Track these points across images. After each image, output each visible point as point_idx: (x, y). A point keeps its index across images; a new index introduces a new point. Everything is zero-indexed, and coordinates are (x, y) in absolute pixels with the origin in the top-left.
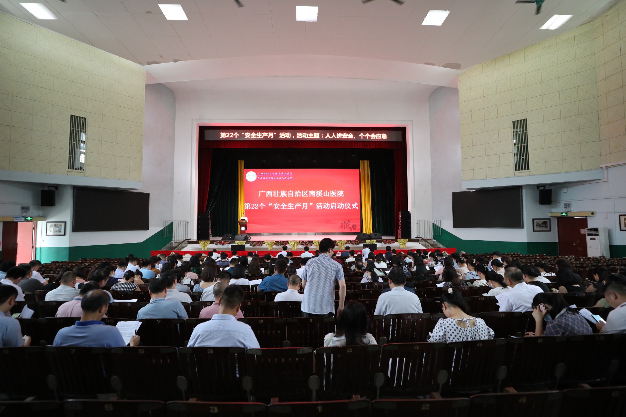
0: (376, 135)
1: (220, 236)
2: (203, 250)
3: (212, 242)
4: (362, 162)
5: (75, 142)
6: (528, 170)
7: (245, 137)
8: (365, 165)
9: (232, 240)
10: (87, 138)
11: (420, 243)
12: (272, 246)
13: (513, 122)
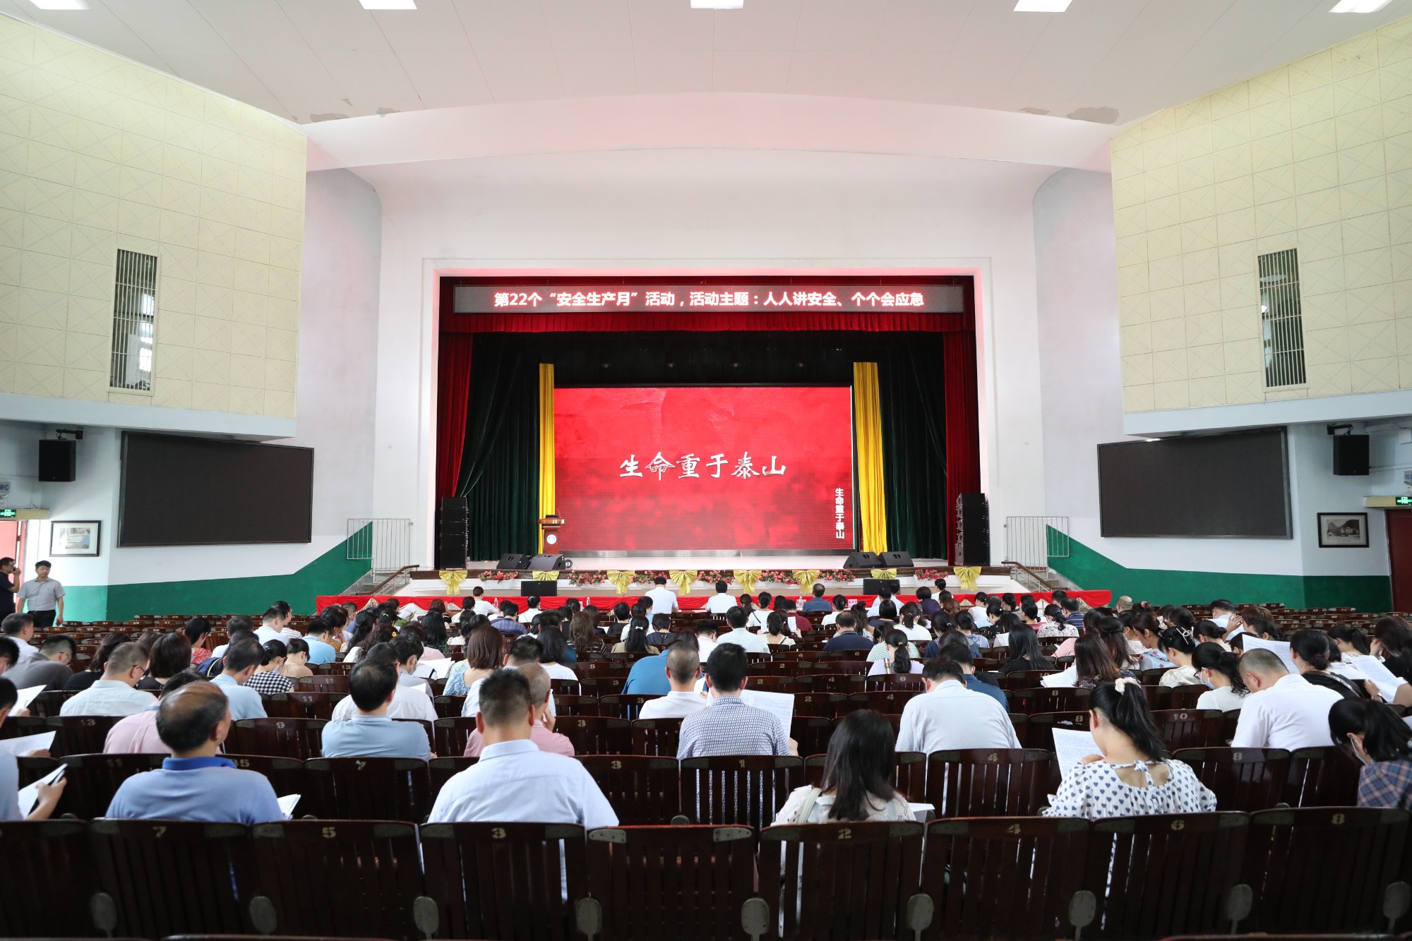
0: (895, 296)
1: (491, 559)
2: (449, 594)
3: (473, 574)
4: (858, 367)
5: (128, 317)
6: (1303, 385)
7: (558, 305)
8: (866, 374)
9: (525, 567)
10: (157, 308)
11: (1014, 576)
12: (627, 583)
13: (1259, 257)
